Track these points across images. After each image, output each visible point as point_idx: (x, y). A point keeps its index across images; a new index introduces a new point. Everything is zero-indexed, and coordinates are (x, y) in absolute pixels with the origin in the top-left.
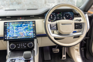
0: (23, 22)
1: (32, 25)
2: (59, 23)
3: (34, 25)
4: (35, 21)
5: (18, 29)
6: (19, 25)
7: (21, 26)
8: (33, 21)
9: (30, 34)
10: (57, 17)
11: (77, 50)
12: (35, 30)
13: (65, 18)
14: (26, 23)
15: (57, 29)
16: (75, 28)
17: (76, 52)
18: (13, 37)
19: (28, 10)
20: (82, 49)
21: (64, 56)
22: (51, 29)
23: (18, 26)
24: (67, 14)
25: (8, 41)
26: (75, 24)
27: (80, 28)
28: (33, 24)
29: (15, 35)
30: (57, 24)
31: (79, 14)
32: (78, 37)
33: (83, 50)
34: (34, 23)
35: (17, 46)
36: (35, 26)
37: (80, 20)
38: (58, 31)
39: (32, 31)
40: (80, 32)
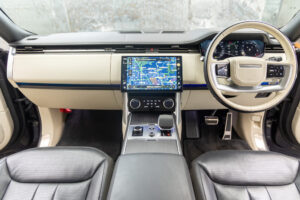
0: (158, 58)
1: (174, 64)
2: (234, 62)
3: (179, 65)
4: (180, 57)
5: (147, 71)
6: (150, 63)
7: (154, 66)
8: (177, 57)
9: (170, 82)
10: (227, 50)
11: (258, 123)
12: (181, 75)
13: (243, 53)
14: (163, 59)
15: (229, 75)
16: (268, 76)
17: (255, 126)
18: (139, 87)
19: (164, 32)
20: (268, 122)
21: (228, 133)
22: (217, 74)
23: (147, 66)
24: (250, 46)
25: (126, 94)
26: (269, 67)
27: (279, 76)
28: (177, 62)
29: (141, 83)
30: (229, 66)
31: (280, 46)
32: (267, 94)
33: (269, 126)
34: (180, 60)
35: (143, 104)
36: (181, 67)
37: (280, 59)
38: (230, 79)
39: (175, 77)
40: (277, 84)
